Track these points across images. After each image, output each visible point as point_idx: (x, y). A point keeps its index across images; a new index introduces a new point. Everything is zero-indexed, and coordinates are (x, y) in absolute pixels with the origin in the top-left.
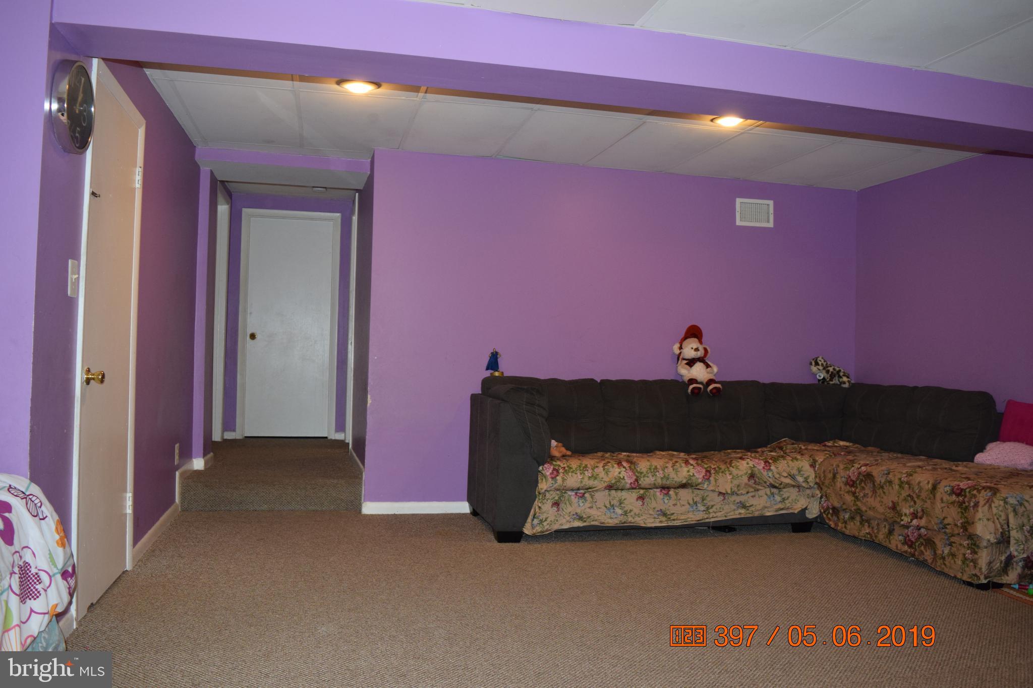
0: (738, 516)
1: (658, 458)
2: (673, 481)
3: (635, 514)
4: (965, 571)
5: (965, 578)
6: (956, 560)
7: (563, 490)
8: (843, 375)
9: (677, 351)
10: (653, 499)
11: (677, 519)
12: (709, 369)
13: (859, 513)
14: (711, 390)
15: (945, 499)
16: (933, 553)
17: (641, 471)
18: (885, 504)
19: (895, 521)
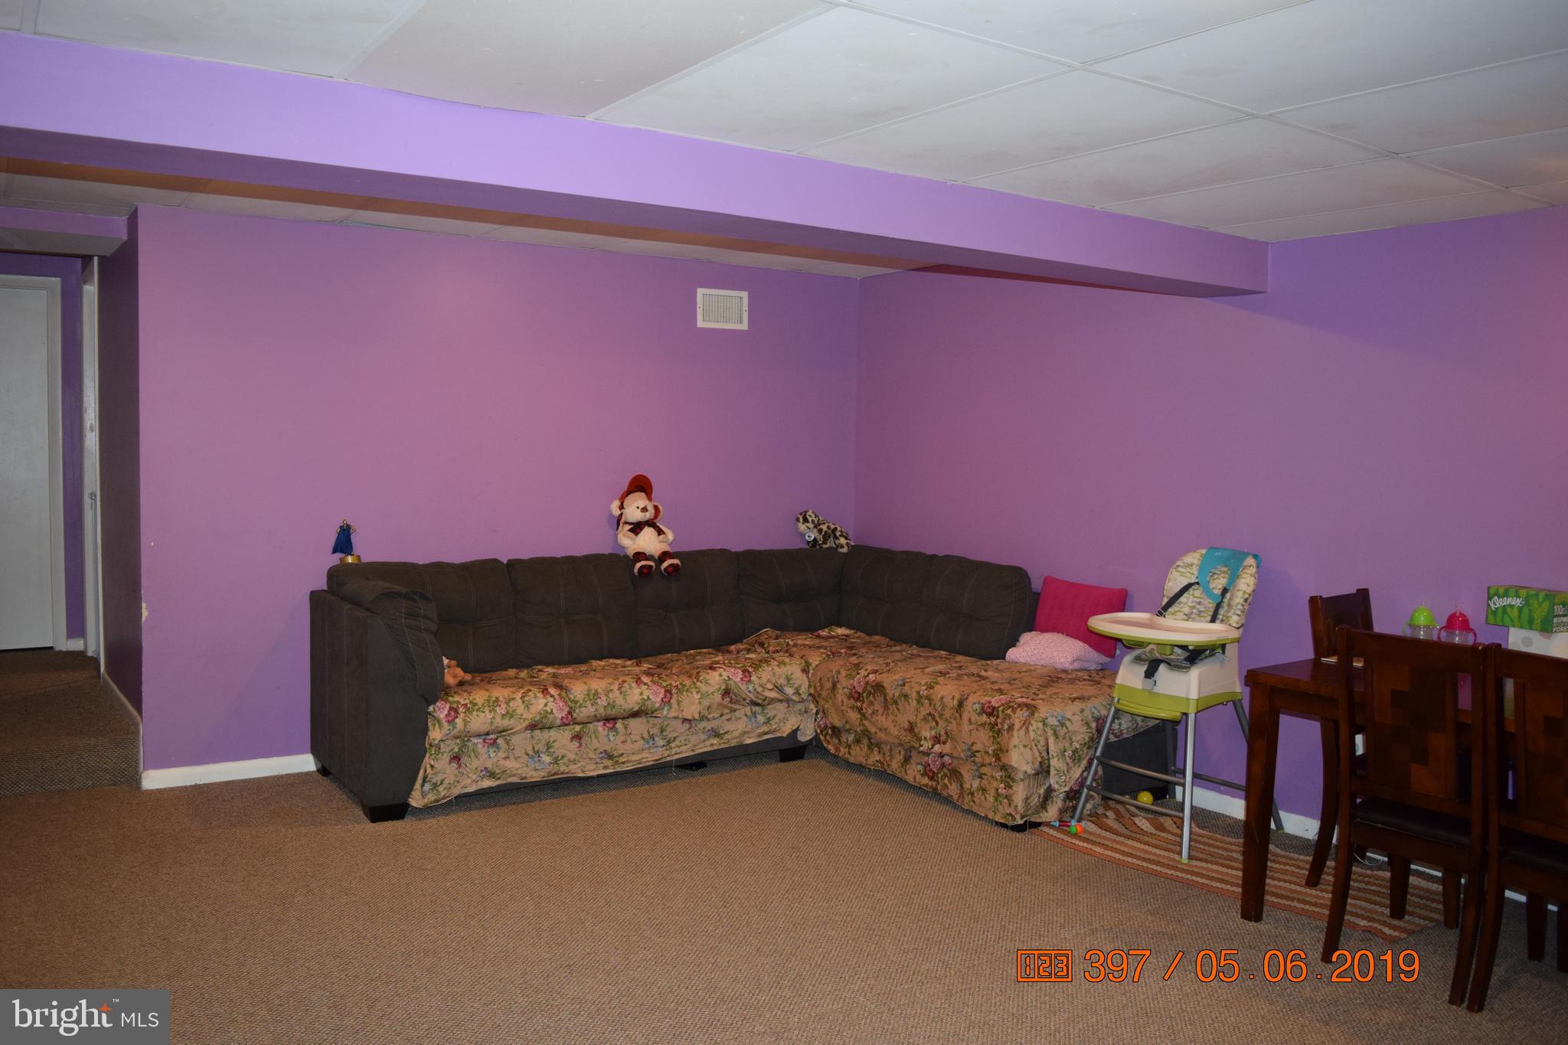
0: (710, 749)
1: (600, 678)
2: (621, 709)
3: (569, 760)
4: (998, 809)
5: (998, 818)
6: (987, 796)
7: (464, 737)
8: (840, 536)
9: (615, 510)
10: (593, 736)
11: (627, 762)
12: (662, 536)
13: (867, 735)
14: (666, 569)
15: (973, 719)
16: (959, 787)
17: (576, 699)
18: (900, 725)
19: (913, 747)
